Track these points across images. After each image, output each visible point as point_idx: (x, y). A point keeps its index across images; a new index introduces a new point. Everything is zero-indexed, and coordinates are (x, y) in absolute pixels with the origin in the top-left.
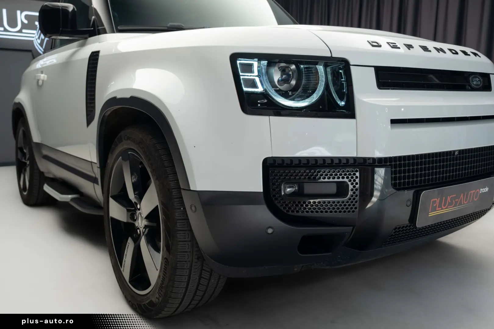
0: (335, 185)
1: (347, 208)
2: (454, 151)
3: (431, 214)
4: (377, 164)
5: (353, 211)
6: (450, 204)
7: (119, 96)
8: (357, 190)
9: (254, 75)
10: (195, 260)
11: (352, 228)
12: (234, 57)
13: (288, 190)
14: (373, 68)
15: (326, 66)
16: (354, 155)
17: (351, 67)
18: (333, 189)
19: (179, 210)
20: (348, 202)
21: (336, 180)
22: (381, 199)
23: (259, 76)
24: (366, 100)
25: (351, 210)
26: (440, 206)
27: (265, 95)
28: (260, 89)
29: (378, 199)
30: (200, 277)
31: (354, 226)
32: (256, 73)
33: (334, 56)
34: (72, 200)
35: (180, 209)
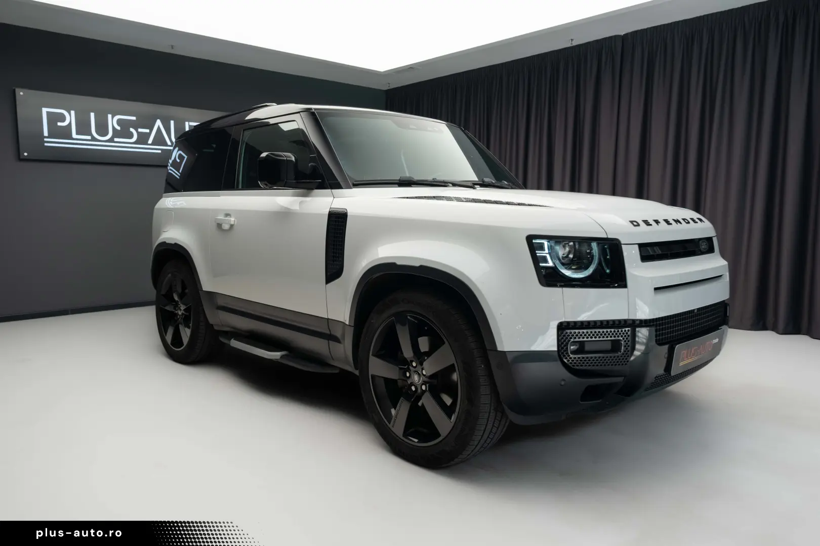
0: (610, 342)
1: (618, 362)
2: (694, 310)
3: (681, 364)
4: (643, 325)
5: (626, 364)
6: (693, 355)
7: (399, 263)
8: (628, 346)
9: (545, 253)
10: (492, 411)
11: (623, 378)
12: (530, 239)
13: (572, 347)
14: (637, 245)
15: (598, 244)
16: (626, 317)
17: (623, 246)
18: (608, 346)
19: (480, 368)
20: (621, 357)
21: (609, 338)
22: (646, 353)
23: (549, 253)
24: (636, 273)
25: (624, 363)
26: (687, 357)
27: (554, 269)
28: (550, 264)
29: (642, 353)
30: (493, 426)
31: (625, 376)
32: (547, 251)
33: (609, 237)
34: (282, 357)
35: (481, 366)
